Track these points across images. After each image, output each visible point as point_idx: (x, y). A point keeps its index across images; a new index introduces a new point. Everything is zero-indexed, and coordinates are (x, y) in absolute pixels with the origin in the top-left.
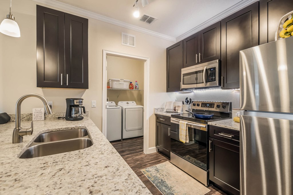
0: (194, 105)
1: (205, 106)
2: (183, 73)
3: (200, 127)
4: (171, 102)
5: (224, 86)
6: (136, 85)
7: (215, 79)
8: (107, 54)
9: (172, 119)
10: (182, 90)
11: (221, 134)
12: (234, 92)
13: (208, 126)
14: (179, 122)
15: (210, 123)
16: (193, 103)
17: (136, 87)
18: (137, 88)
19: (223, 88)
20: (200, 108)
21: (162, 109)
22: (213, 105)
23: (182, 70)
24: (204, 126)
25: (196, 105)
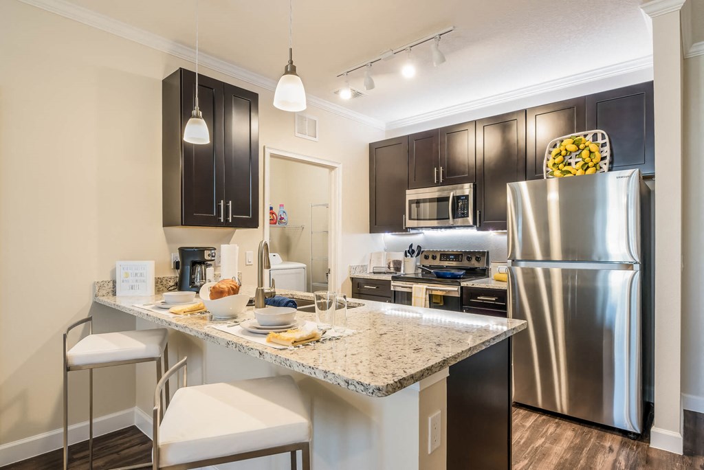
0: (426, 257)
1: (446, 259)
2: (408, 198)
3: (449, 291)
4: (380, 253)
5: (480, 226)
6: (281, 213)
7: (468, 213)
8: (272, 156)
9: (392, 283)
10: (406, 230)
11: (481, 298)
12: (492, 235)
13: (462, 288)
14: (411, 288)
15: (464, 284)
16: (424, 253)
17: (282, 219)
18: (283, 221)
19: (479, 229)
20: (437, 262)
21: (364, 268)
22: (460, 257)
23: (408, 192)
24: (455, 288)
25: (430, 257)
